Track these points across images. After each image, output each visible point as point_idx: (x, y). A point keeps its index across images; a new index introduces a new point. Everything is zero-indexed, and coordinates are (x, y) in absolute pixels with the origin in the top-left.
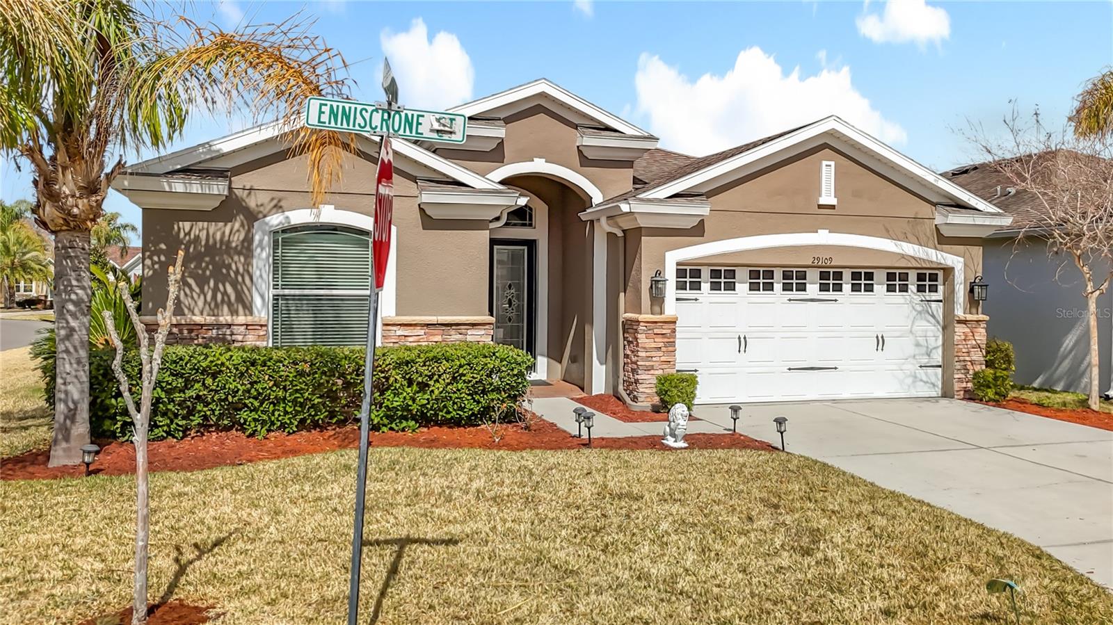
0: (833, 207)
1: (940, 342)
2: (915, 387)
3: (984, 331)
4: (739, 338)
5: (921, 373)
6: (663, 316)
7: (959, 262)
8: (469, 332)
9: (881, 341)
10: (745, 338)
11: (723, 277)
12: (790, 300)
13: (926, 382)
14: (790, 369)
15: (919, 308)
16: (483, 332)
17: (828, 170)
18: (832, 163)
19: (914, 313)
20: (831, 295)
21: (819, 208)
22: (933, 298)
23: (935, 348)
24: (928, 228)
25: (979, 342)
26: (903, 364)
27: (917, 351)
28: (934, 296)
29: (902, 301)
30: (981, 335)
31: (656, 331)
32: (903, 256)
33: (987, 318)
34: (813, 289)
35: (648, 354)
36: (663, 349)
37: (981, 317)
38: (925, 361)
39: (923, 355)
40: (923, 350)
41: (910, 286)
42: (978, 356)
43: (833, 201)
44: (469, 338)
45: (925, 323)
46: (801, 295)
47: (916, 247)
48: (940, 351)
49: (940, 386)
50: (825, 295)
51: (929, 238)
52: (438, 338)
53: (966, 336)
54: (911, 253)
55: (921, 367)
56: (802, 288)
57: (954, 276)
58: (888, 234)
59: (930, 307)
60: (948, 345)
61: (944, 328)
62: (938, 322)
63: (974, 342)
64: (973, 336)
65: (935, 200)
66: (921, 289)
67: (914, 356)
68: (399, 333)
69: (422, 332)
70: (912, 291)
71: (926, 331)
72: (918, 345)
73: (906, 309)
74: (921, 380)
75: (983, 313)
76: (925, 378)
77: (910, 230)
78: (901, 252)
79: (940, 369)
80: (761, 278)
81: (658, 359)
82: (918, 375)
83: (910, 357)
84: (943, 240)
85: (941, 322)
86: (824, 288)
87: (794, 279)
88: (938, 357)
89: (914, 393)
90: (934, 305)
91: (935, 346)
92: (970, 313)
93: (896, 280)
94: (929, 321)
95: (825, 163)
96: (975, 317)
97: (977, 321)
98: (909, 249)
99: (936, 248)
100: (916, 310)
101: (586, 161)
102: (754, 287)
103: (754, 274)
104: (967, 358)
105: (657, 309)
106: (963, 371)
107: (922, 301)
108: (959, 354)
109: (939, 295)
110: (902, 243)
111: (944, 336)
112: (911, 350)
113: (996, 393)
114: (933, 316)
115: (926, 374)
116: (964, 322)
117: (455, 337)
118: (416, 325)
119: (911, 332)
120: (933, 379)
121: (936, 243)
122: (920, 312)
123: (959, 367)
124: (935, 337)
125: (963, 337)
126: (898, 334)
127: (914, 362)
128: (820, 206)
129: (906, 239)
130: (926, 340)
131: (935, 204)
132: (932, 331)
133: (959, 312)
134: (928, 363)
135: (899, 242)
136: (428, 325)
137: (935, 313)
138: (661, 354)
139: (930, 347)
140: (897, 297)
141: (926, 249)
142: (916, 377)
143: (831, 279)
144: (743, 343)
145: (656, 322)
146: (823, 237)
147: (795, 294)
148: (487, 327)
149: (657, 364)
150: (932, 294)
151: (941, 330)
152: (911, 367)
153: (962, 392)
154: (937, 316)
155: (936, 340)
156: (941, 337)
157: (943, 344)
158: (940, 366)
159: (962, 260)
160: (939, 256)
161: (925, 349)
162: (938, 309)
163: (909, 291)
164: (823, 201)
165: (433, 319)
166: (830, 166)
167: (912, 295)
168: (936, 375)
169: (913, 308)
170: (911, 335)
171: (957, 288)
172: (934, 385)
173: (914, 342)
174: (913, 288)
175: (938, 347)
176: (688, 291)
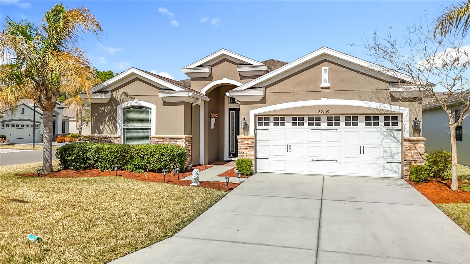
0: (329, 88)
1: (400, 150)
2: (383, 172)
3: (423, 145)
4: (287, 146)
5: (388, 166)
6: (248, 136)
7: (406, 110)
8: (178, 141)
9: (362, 150)
10: (290, 146)
11: (280, 120)
12: (312, 130)
13: (391, 170)
14: (312, 160)
15: (385, 134)
16: (181, 141)
17: (325, 71)
18: (327, 68)
19: (383, 136)
20: (334, 127)
21: (321, 88)
22: (395, 128)
23: (396, 154)
24: (386, 94)
25: (419, 151)
26: (376, 161)
27: (385, 154)
28: (395, 127)
29: (376, 130)
30: (421, 147)
31: (245, 142)
32: (370, 108)
33: (425, 139)
34: (324, 125)
35: (242, 151)
36: (248, 149)
37: (421, 138)
38: (390, 159)
39: (388, 156)
40: (389, 154)
41: (379, 123)
42: (419, 158)
43: (328, 85)
44: (177, 143)
45: (390, 141)
46: (318, 127)
47: (378, 104)
48: (400, 155)
49: (400, 173)
50: (330, 127)
51: (386, 99)
52: (167, 143)
53: (411, 148)
55: (387, 162)
56: (318, 124)
57: (404, 117)
58: (360, 98)
59: (393, 133)
60: (403, 152)
62: (398, 141)
63: (416, 151)
64: (415, 148)
65: (389, 81)
66: (387, 124)
67: (383, 157)
68: (156, 141)
69: (163, 141)
70: (381, 125)
71: (390, 145)
72: (385, 151)
73: (377, 134)
74: (388, 169)
75: (423, 136)
76: (390, 168)
77: (375, 96)
78: (369, 106)
79: (400, 164)
80: (297, 120)
81: (246, 153)
82: (386, 166)
83: (381, 157)
84: (394, 99)
85: (400, 141)
86: (330, 124)
87: (314, 120)
88: (398, 158)
89: (382, 175)
90: (395, 132)
91: (397, 152)
92: (414, 136)
93: (371, 120)
94: (392, 140)
95: (323, 68)
96: (417, 138)
97: (418, 140)
98: (374, 105)
99: (390, 104)
100: (383, 135)
101: (241, 77)
102: (294, 124)
103: (294, 119)
104: (412, 159)
105: (246, 133)
106: (408, 166)
107: (387, 130)
110: (369, 102)
112: (382, 154)
114: (395, 138)
115: (391, 166)
116: (409, 140)
117: (173, 142)
118: (161, 138)
119: (381, 145)
120: (395, 169)
121: (391, 101)
122: (386, 136)
123: (406, 164)
124: (396, 148)
125: (408, 148)
126: (373, 146)
127: (383, 160)
128: (322, 88)
129: (372, 100)
130: (391, 150)
131: (388, 82)
132: (394, 145)
133: (406, 136)
134: (392, 161)
135: (367, 102)
136: (164, 138)
137: (396, 136)
138: (247, 151)
139: (393, 153)
140: (372, 128)
141: (384, 104)
142: (384, 167)
143: (333, 120)
144: (289, 148)
145: (245, 138)
146: (324, 101)
147: (314, 127)
148: (183, 139)
149: (246, 155)
150: (394, 126)
151: (400, 144)
152: (382, 162)
153: (408, 177)
154: (397, 138)
155: (397, 150)
156: (400, 148)
158: (400, 163)
159: (408, 109)
160: (393, 108)
161: (390, 154)
162: (398, 134)
163: (379, 125)
164: (322, 85)
165: (165, 136)
166: (326, 69)
167: (381, 127)
168: (397, 167)
169: (382, 133)
170: (381, 147)
171: (404, 124)
172: (396, 172)
173: (383, 150)
174: (382, 124)
175: (398, 153)
176: (263, 126)
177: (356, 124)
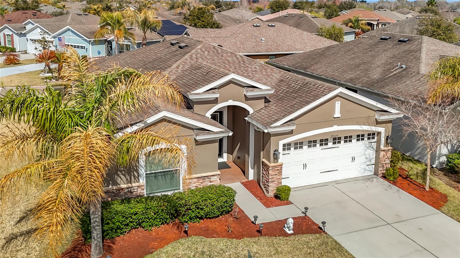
0: (339, 117)
1: (374, 156)
2: (365, 173)
3: (390, 153)
4: (304, 164)
5: (367, 168)
6: (278, 163)
7: (383, 130)
8: (212, 178)
9: (353, 159)
10: (306, 164)
11: (298, 145)
12: (322, 149)
13: (369, 171)
14: (321, 173)
15: (368, 146)
16: (216, 177)
17: (338, 104)
18: (339, 102)
19: (366, 148)
20: (337, 145)
21: (334, 119)
22: (373, 141)
24: (373, 120)
25: (388, 156)
26: (361, 165)
27: (366, 160)
31: (275, 169)
32: (363, 131)
33: (392, 148)
35: (272, 177)
36: (278, 174)
38: (369, 163)
39: (368, 161)
40: (369, 160)
42: (388, 161)
43: (339, 116)
44: (212, 180)
45: (370, 150)
46: (326, 147)
47: (368, 127)
48: (374, 159)
49: (374, 171)
50: (335, 146)
51: (372, 123)
54: (366, 129)
55: (367, 165)
56: (326, 144)
57: (381, 134)
58: (358, 124)
59: (372, 145)
60: (377, 158)
61: (376, 151)
62: (374, 149)
65: (376, 109)
66: (369, 139)
67: (365, 162)
69: (196, 180)
71: (370, 153)
72: (366, 158)
73: (363, 147)
74: (367, 170)
75: (390, 147)
76: (368, 169)
77: (366, 121)
78: (362, 129)
79: (374, 165)
80: (312, 143)
81: (276, 178)
82: (366, 168)
83: (363, 163)
84: (378, 123)
85: (375, 149)
86: (334, 143)
87: (324, 142)
88: (373, 162)
89: (364, 175)
90: (373, 144)
92: (386, 147)
93: (360, 137)
94: (371, 150)
95: (337, 102)
96: (387, 148)
97: (388, 150)
98: (366, 128)
99: (375, 126)
101: (247, 99)
102: (309, 146)
103: (310, 142)
104: (384, 163)
105: (276, 161)
106: (382, 167)
107: (369, 143)
108: (381, 161)
109: (375, 140)
111: (376, 154)
112: (364, 160)
113: (394, 178)
114: (373, 148)
115: (369, 167)
116: (384, 151)
117: (207, 180)
118: (194, 178)
119: (364, 154)
120: (371, 169)
121: (375, 124)
122: (368, 147)
125: (383, 156)
126: (360, 155)
127: (365, 164)
129: (365, 125)
130: (370, 157)
131: (376, 111)
132: (372, 153)
133: (382, 147)
135: (362, 126)
136: (198, 178)
137: (373, 146)
140: (361, 143)
141: (371, 127)
142: (365, 169)
143: (337, 140)
144: (305, 166)
145: (275, 166)
146: (335, 128)
147: (324, 147)
148: (218, 175)
149: (275, 180)
152: (364, 166)
153: (381, 174)
154: (374, 148)
157: (376, 157)
158: (374, 164)
159: (384, 129)
160: (376, 129)
162: (374, 145)
163: (364, 140)
164: (335, 116)
167: (366, 142)
168: (372, 167)
169: (366, 146)
170: (364, 156)
171: (382, 139)
172: (371, 171)
173: (365, 157)
174: (366, 139)
175: (373, 158)
176: (286, 151)
177: (350, 141)
